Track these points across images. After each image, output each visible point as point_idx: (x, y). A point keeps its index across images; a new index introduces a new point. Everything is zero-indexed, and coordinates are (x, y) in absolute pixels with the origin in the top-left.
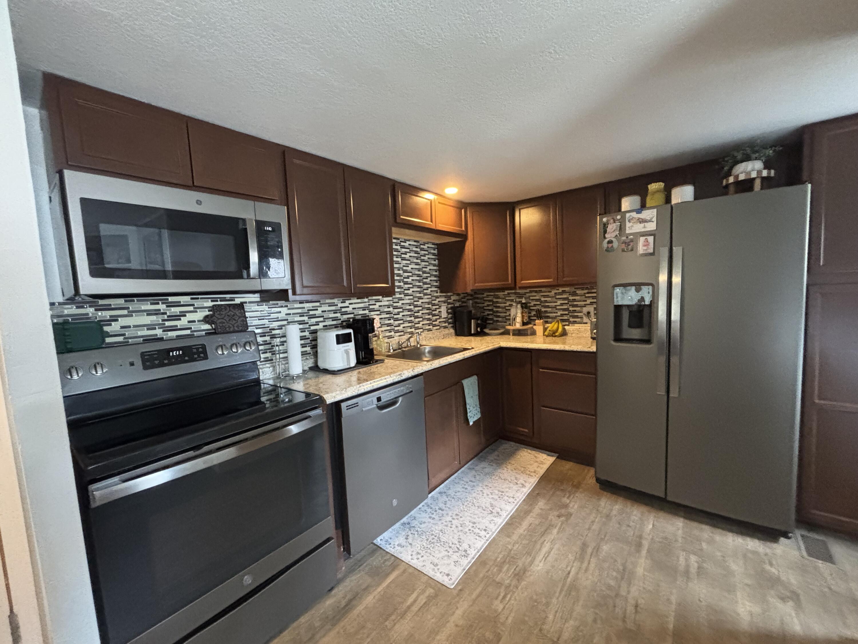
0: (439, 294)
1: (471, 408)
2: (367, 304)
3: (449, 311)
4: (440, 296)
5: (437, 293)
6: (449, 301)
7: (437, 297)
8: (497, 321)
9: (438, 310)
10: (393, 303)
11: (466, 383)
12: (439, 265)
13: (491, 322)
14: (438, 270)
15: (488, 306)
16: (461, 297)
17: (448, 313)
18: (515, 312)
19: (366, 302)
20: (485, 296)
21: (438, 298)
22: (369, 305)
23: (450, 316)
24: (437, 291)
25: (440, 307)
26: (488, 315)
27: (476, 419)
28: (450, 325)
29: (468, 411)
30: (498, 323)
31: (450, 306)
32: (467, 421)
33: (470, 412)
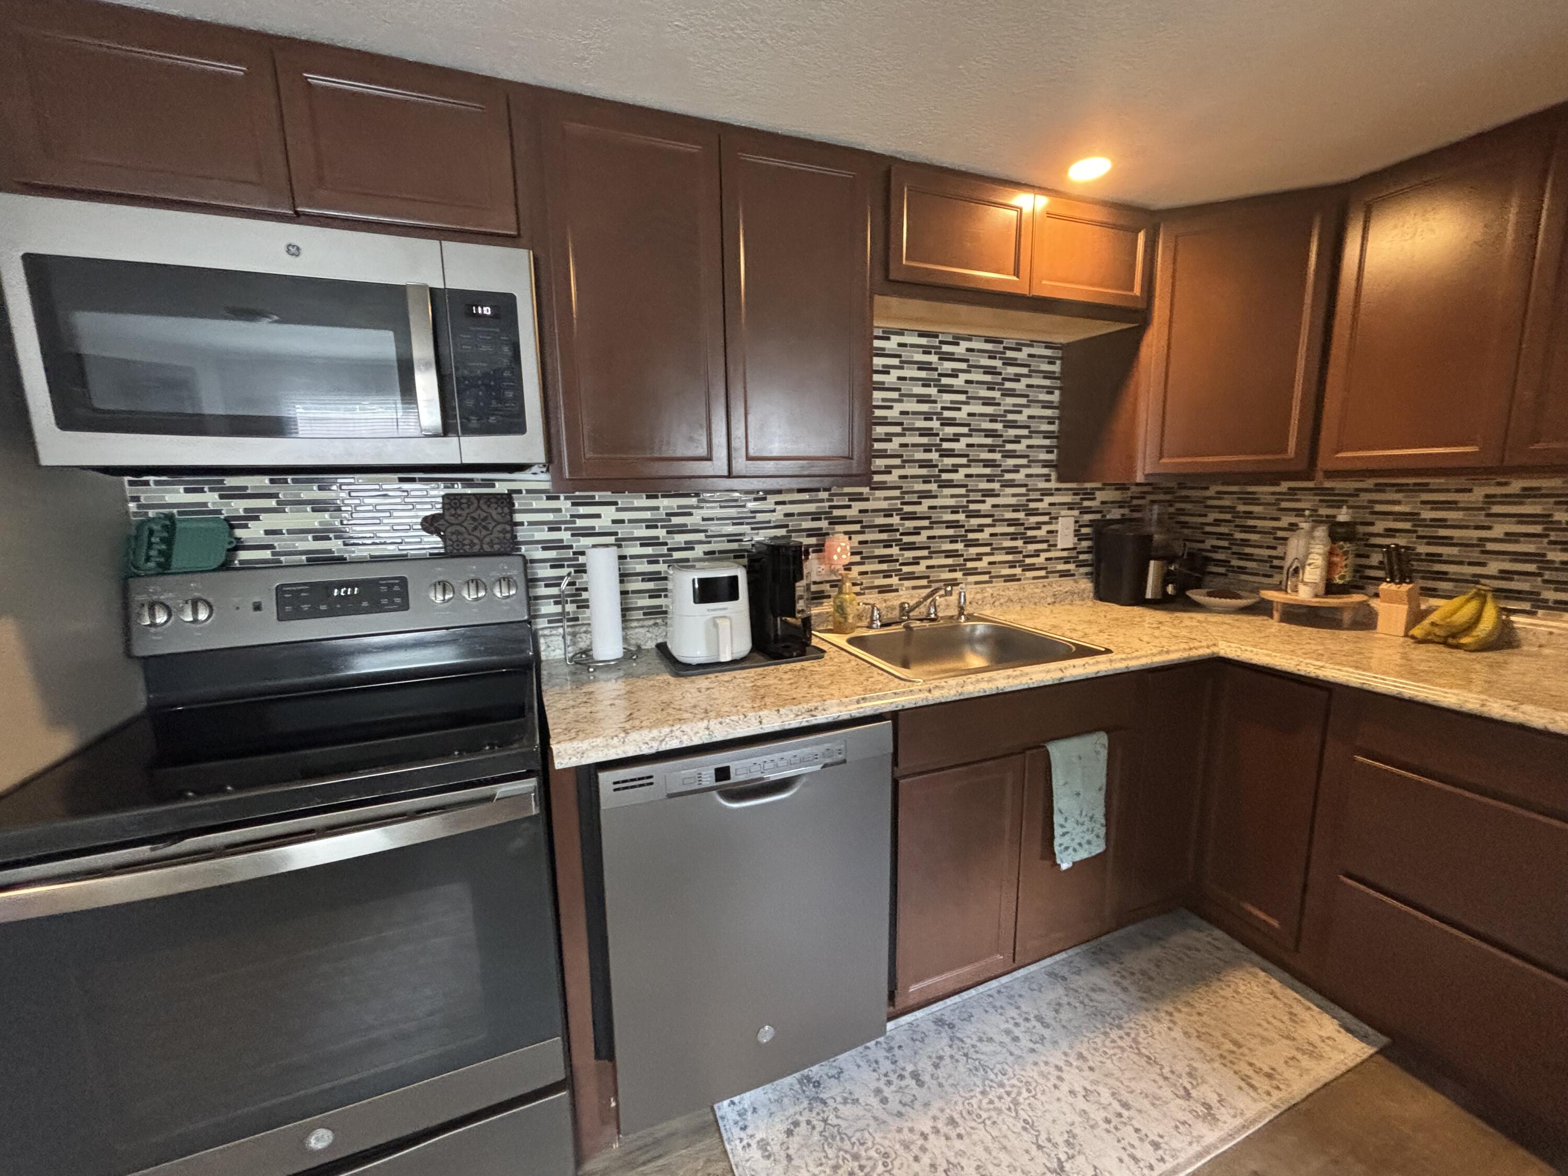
0: (1053, 485)
1: (1069, 826)
2: (827, 504)
3: (1084, 530)
4: (1057, 489)
5: (1048, 481)
6: (1086, 503)
7: (1047, 493)
8: (1242, 570)
9: (1045, 528)
10: (903, 504)
11: (1059, 751)
12: (1061, 406)
13: (1222, 570)
14: (1059, 418)
15: (1217, 523)
16: (1129, 494)
17: (1080, 537)
18: (1302, 550)
19: (822, 501)
20: (1211, 492)
21: (1052, 495)
22: (831, 507)
23: (1085, 544)
24: (1049, 475)
25: (1057, 518)
26: (1215, 549)
27: (1083, 855)
28: (1083, 570)
29: (1058, 831)
30: (1243, 577)
31: (1088, 517)
32: (1049, 853)
33: (1064, 834)
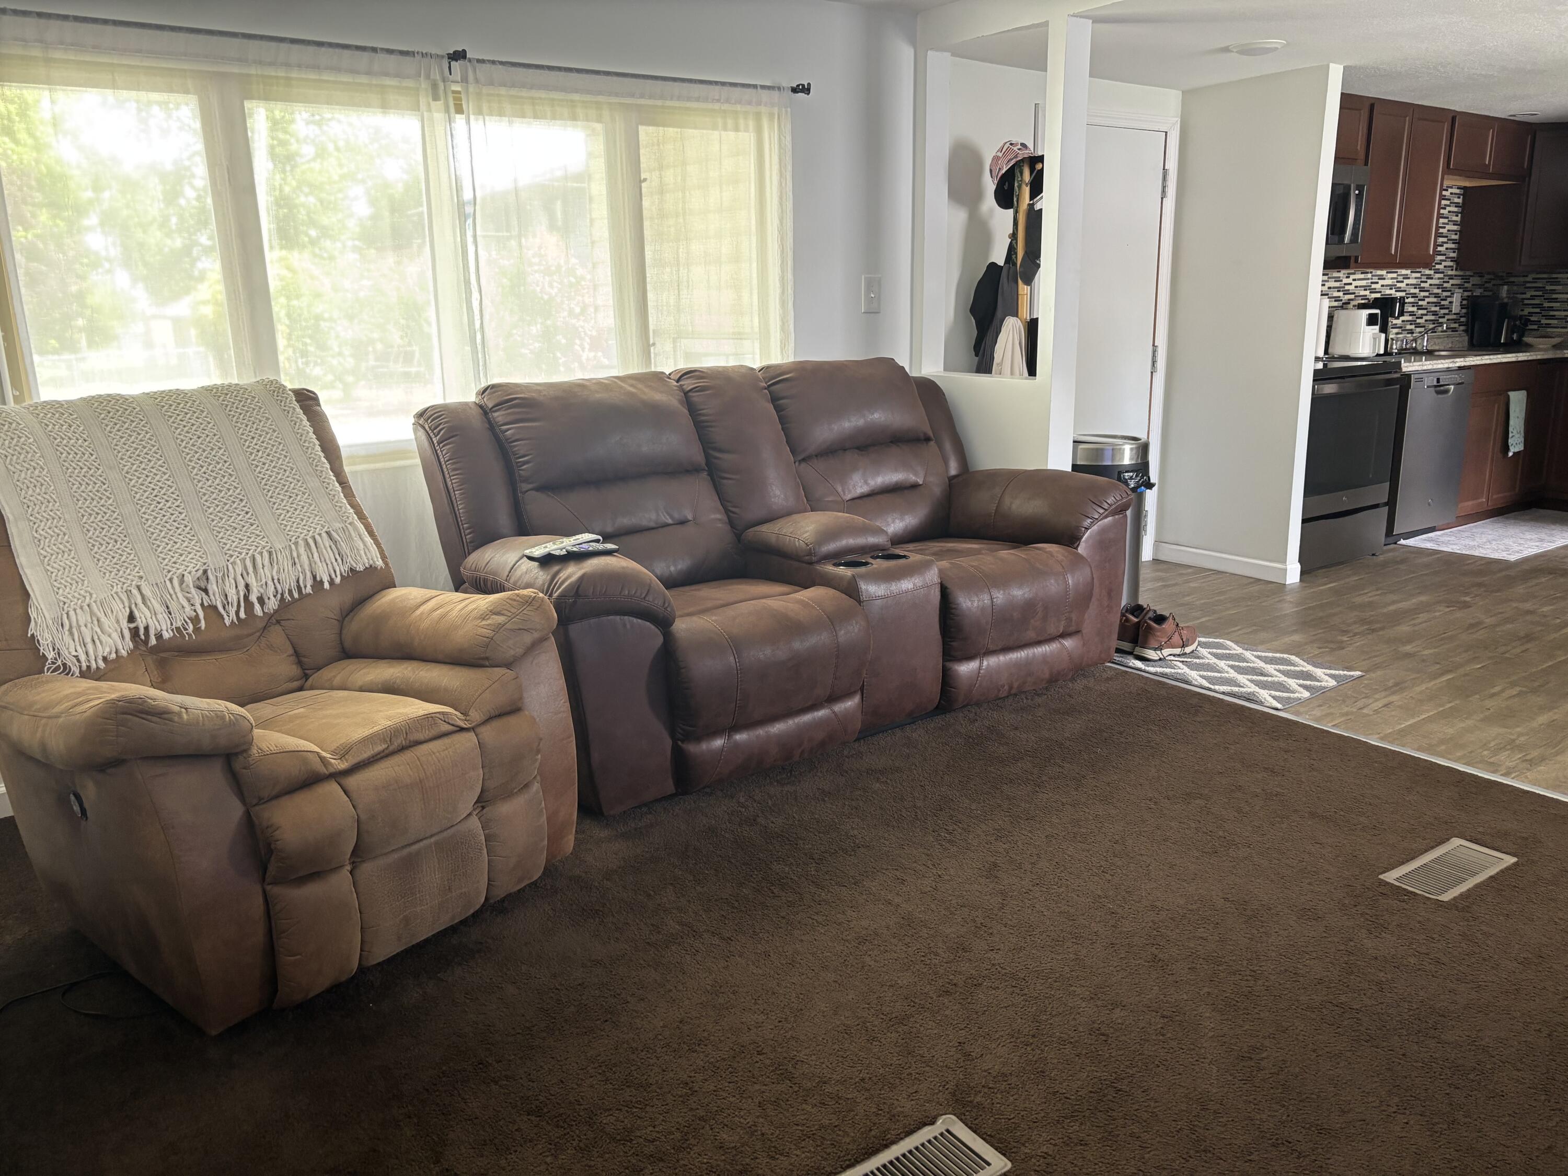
0: (1453, 273)
1: (1515, 432)
2: (1370, 281)
3: (1465, 302)
4: (1456, 276)
5: (1452, 270)
6: (1466, 285)
7: (1451, 277)
8: (1548, 326)
9: (1449, 299)
10: (1397, 282)
11: (1512, 395)
12: (1461, 224)
13: (1535, 327)
14: (1460, 231)
15: (1533, 298)
16: (1484, 279)
17: (1462, 306)
19: (1368, 279)
20: (1529, 279)
21: (1452, 279)
22: (1372, 283)
23: (1464, 311)
24: (1452, 267)
25: (1453, 294)
26: (1531, 314)
27: (1517, 450)
28: (1462, 328)
29: (1510, 435)
30: (1549, 330)
31: (1466, 294)
32: (1506, 448)
33: (1513, 436)
